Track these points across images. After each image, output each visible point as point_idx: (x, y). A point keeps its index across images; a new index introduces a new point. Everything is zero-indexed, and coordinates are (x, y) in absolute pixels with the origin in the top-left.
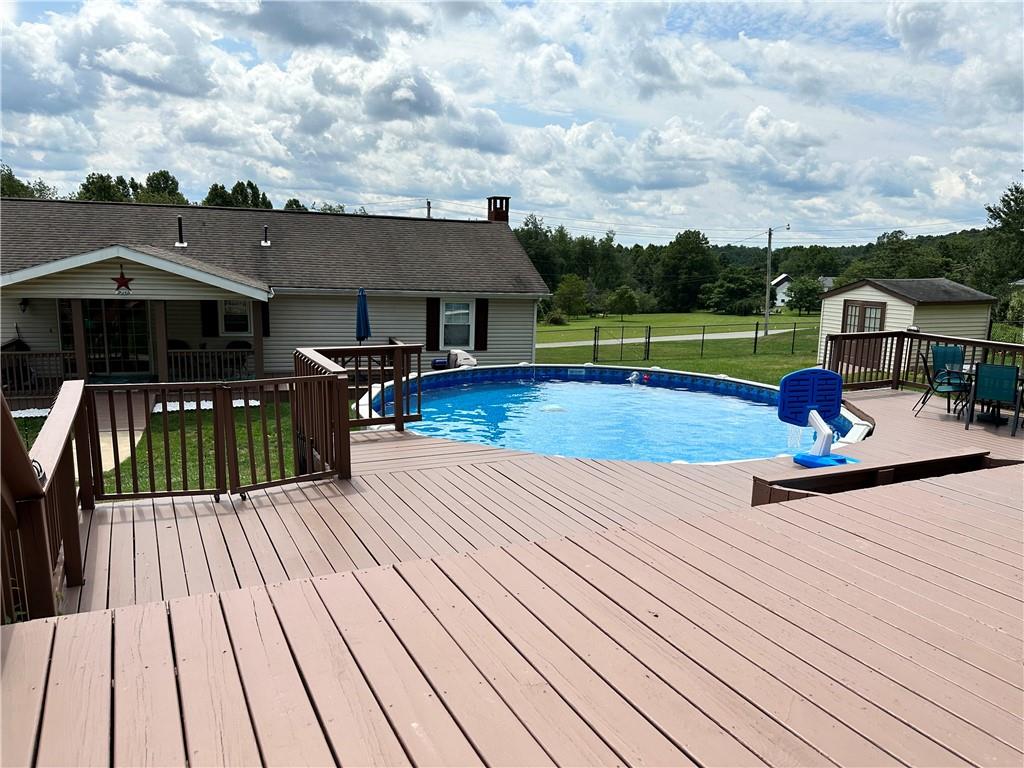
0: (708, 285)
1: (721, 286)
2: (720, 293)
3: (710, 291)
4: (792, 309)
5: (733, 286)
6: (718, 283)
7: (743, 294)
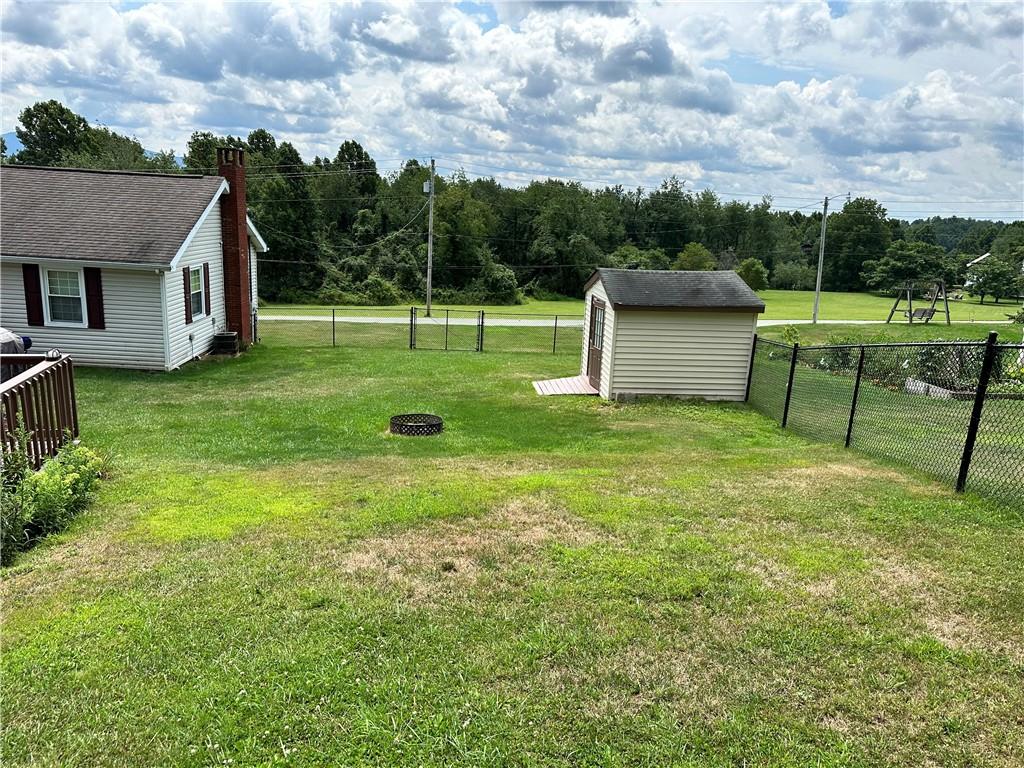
0: (871, 262)
1: (886, 264)
2: (883, 271)
3: (873, 269)
4: (971, 296)
5: (899, 264)
6: (882, 261)
7: (912, 274)
